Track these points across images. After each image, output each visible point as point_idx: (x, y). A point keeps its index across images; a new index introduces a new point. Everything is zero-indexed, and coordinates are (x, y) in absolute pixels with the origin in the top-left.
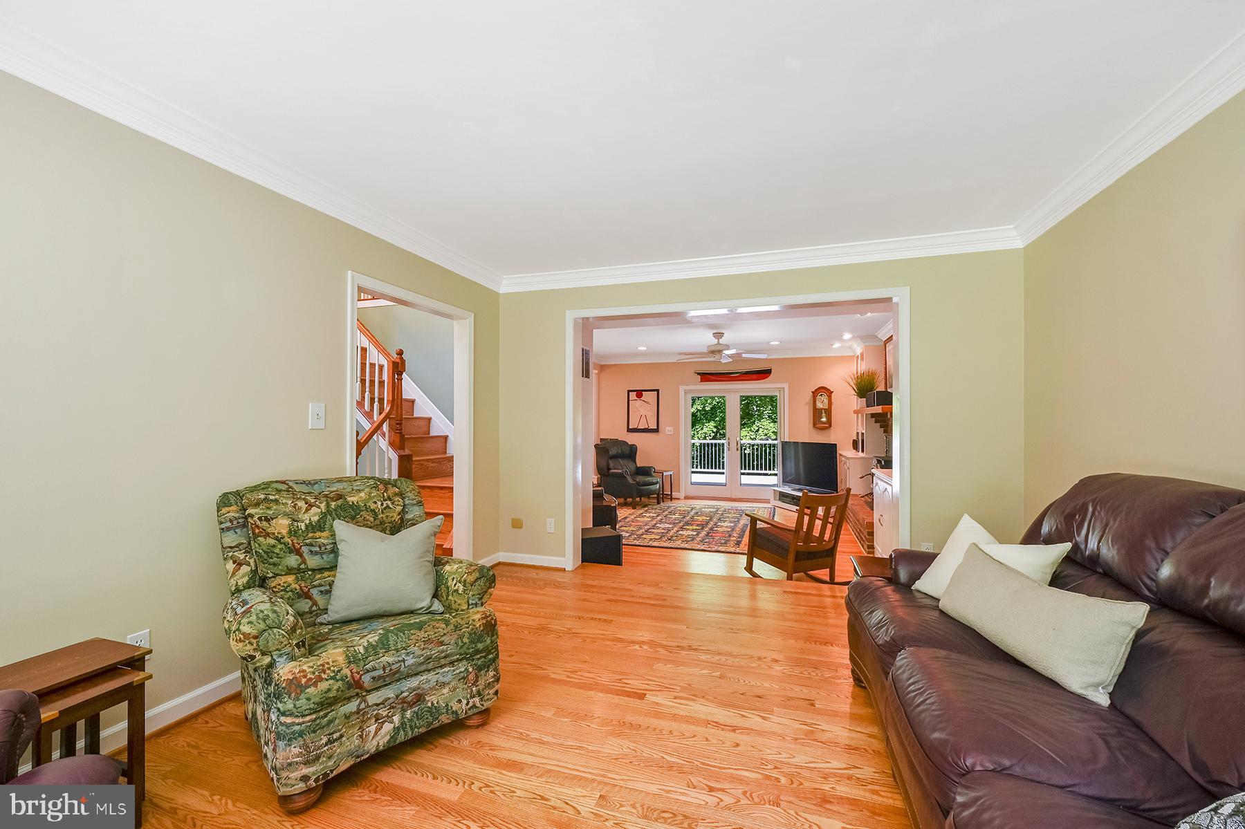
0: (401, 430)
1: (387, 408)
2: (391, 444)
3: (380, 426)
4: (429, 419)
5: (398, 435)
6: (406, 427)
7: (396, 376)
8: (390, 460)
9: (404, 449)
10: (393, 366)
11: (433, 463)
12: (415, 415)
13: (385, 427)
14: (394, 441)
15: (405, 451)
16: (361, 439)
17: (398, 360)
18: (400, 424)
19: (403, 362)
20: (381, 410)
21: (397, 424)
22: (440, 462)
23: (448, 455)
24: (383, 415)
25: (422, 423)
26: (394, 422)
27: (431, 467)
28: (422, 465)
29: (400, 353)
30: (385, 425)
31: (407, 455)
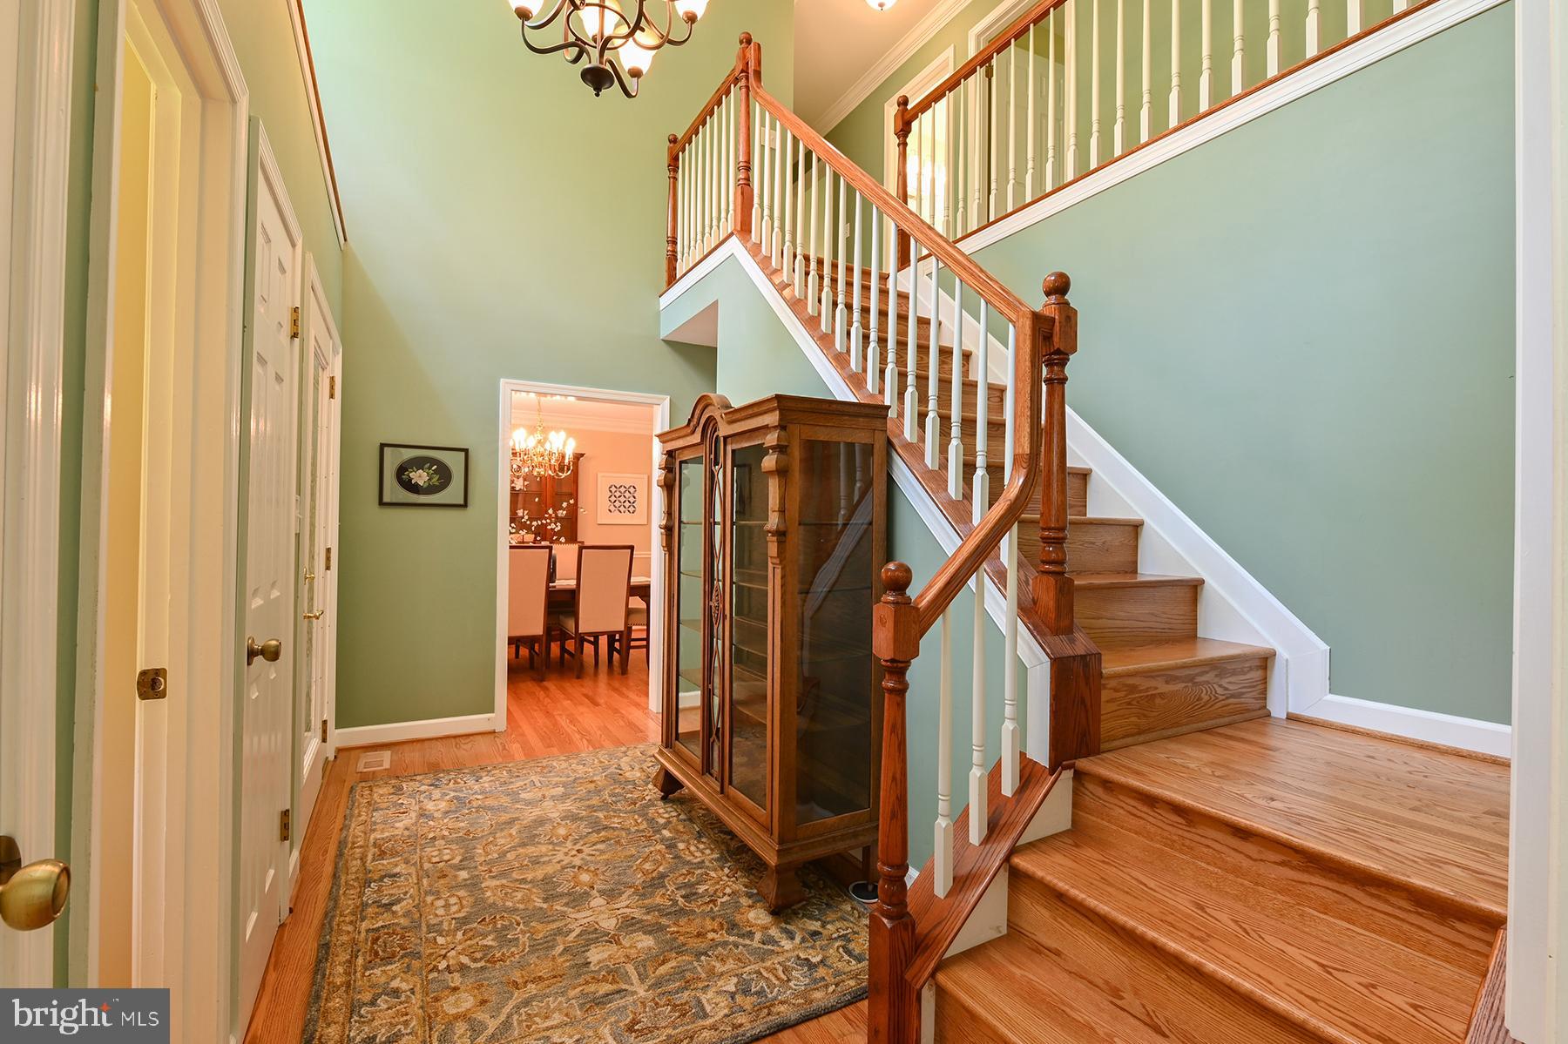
0: (1061, 563)
1: (1013, 481)
2: (1028, 610)
3: (985, 549)
4: (1136, 527)
5: (1052, 579)
6: (1077, 550)
7: (1045, 370)
8: (1021, 670)
9: (1068, 630)
10: (1034, 329)
11: (1170, 679)
12: (1092, 514)
13: (1007, 550)
14: (1035, 602)
15: (1072, 641)
16: (921, 596)
17: (1053, 312)
18: (1059, 542)
19: (1069, 316)
20: (994, 496)
21: (1046, 540)
22: (1191, 679)
23: (1205, 653)
24: (1000, 507)
25: (1113, 538)
26: (1035, 535)
27: (1162, 695)
28: (1133, 689)
29: (1059, 287)
30: (1005, 543)
31: (1083, 657)
